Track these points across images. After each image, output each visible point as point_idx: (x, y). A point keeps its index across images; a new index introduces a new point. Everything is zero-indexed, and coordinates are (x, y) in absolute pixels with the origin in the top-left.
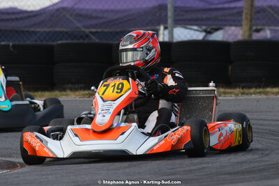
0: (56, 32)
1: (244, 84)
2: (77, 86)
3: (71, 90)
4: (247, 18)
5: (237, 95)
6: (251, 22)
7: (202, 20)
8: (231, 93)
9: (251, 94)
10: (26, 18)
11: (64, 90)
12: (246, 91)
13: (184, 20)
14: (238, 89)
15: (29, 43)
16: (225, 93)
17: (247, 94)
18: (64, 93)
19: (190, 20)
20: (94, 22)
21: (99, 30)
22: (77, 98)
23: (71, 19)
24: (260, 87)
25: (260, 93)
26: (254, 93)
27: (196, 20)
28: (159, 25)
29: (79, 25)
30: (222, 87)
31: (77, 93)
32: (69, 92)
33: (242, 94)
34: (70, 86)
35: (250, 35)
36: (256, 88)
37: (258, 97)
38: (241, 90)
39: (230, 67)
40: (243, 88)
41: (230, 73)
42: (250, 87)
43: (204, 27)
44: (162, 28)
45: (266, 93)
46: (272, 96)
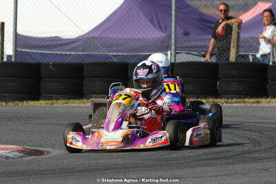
0: (88, 55)
1: (229, 96)
4: (234, 46)
6: (237, 49)
7: (200, 47)
8: (218, 102)
9: (233, 103)
12: (230, 101)
13: (186, 47)
14: (223, 99)
15: (66, 61)
17: (230, 103)
19: (191, 47)
21: (120, 54)
23: (98, 45)
24: (240, 98)
25: (240, 102)
26: (236, 103)
27: (196, 47)
28: (167, 50)
30: (212, 98)
33: (226, 103)
34: (95, 95)
35: (236, 59)
36: (237, 98)
37: (239, 105)
38: (226, 100)
39: (218, 83)
40: (227, 98)
41: (218, 87)
42: (233, 98)
43: (203, 53)
44: (169, 53)
45: (245, 103)
46: (249, 105)
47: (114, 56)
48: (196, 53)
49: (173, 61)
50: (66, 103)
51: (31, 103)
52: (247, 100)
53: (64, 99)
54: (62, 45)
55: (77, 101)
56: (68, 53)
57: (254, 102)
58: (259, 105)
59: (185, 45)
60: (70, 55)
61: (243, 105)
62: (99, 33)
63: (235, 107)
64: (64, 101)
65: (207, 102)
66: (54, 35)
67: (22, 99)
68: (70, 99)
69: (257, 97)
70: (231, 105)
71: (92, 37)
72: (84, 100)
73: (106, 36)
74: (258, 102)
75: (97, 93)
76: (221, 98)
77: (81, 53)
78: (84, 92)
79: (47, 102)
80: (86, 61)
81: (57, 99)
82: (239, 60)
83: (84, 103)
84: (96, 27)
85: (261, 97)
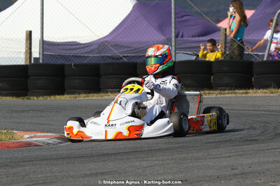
2: (115, 90)
3: (111, 92)
5: (217, 95)
6: (225, 49)
7: (193, 48)
8: (213, 93)
10: (83, 48)
11: (107, 92)
12: (223, 92)
13: (183, 48)
15: (85, 62)
16: (209, 94)
20: (126, 50)
21: (129, 55)
23: (111, 48)
25: (231, 93)
26: (228, 93)
27: (190, 48)
29: (116, 52)
30: (207, 90)
32: (110, 94)
33: (220, 94)
36: (229, 90)
37: (230, 95)
38: (219, 92)
39: (212, 77)
40: (220, 90)
41: (212, 81)
42: (225, 90)
43: (195, 53)
45: (235, 93)
46: (239, 95)
47: (124, 57)
48: (190, 53)
50: (87, 97)
51: (58, 97)
52: (237, 91)
53: (85, 93)
54: (80, 48)
55: (96, 95)
56: (86, 55)
57: (243, 93)
58: (248, 95)
59: (183, 46)
60: (88, 56)
61: (234, 95)
62: (111, 38)
63: (228, 97)
64: (84, 95)
65: (204, 93)
66: (70, 40)
67: (50, 94)
68: (90, 93)
69: (245, 89)
70: (224, 95)
71: (106, 42)
72: (102, 94)
73: (117, 40)
74: (247, 93)
75: (112, 88)
76: (216, 90)
78: (101, 87)
79: (71, 96)
80: (102, 62)
81: (79, 94)
83: (102, 97)
84: (110, 34)
85: (249, 89)
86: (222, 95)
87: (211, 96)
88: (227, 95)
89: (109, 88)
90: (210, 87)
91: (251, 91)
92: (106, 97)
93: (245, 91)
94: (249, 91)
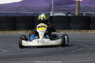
1: (75, 29)
2: (23, 29)
5: (73, 32)
8: (71, 32)
9: (77, 32)
11: (20, 30)
12: (75, 31)
14: (73, 31)
15: (10, 15)
16: (69, 32)
17: (76, 32)
18: (19, 31)
21: (31, 13)
22: (23, 33)
23: (22, 9)
24: (80, 30)
25: (80, 32)
26: (78, 32)
28: (50, 11)
30: (68, 30)
31: (23, 31)
32: (21, 31)
33: (74, 32)
36: (78, 30)
37: (79, 33)
38: (74, 31)
39: (71, 24)
41: (71, 26)
45: (82, 32)
46: (83, 33)
47: (29, 14)
48: (62, 12)
49: (53, 15)
50: (9, 32)
52: (82, 31)
53: (9, 31)
55: (14, 31)
56: (10, 12)
57: (85, 32)
60: (11, 13)
61: (81, 33)
64: (8, 32)
65: (66, 32)
68: (11, 30)
69: (87, 30)
70: (76, 33)
72: (17, 31)
74: (87, 32)
75: (22, 28)
76: (72, 30)
77: (16, 12)
78: (17, 28)
80: (17, 15)
81: (6, 31)
82: (79, 15)
83: (17, 32)
85: (88, 30)
86: (75, 33)
87: (70, 33)
88: (77, 33)
89: (20, 29)
90: (70, 29)
91: (89, 31)
92: (19, 33)
93: (86, 31)
94: (88, 31)
